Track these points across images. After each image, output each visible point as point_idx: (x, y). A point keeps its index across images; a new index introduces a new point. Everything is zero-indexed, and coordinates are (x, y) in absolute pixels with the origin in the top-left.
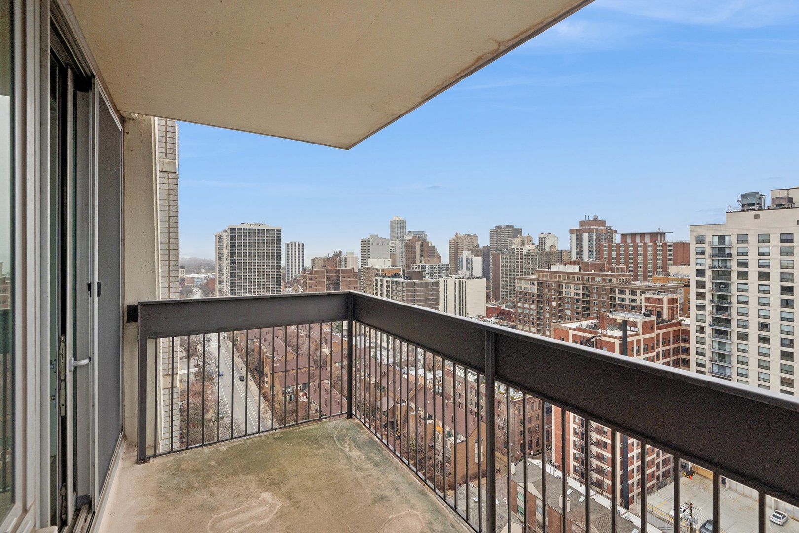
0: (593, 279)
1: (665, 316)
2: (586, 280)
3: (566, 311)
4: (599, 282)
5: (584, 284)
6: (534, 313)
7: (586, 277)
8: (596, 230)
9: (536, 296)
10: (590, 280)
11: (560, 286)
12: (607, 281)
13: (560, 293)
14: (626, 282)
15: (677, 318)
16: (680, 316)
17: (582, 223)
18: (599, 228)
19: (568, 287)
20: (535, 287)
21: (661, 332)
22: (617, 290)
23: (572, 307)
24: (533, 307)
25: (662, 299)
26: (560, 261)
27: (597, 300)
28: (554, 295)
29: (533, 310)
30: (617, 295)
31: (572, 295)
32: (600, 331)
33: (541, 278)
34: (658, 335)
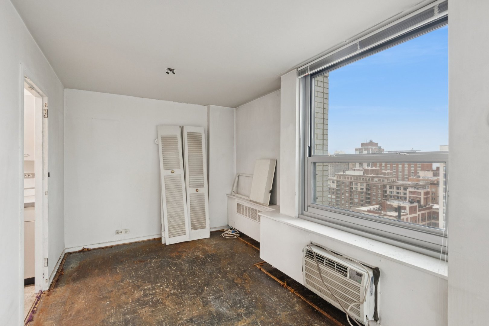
0: (372, 180)
1: (422, 203)
2: (368, 180)
3: (355, 199)
4: (376, 181)
5: (366, 183)
6: (334, 201)
7: (368, 178)
8: (372, 149)
9: (336, 190)
10: (371, 180)
11: (351, 183)
12: (382, 181)
13: (352, 188)
14: (394, 181)
15: (429, 205)
16: (431, 203)
17: (362, 144)
18: (374, 147)
19: (356, 184)
20: (336, 184)
21: (420, 213)
22: (388, 186)
23: (359, 197)
24: (334, 197)
25: (420, 193)
26: (348, 168)
27: (375, 193)
28: (348, 189)
29: (334, 199)
30: (388, 190)
31: (359, 190)
32: (383, 212)
33: (339, 179)
34: (419, 215)
